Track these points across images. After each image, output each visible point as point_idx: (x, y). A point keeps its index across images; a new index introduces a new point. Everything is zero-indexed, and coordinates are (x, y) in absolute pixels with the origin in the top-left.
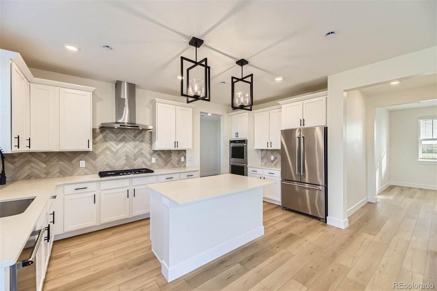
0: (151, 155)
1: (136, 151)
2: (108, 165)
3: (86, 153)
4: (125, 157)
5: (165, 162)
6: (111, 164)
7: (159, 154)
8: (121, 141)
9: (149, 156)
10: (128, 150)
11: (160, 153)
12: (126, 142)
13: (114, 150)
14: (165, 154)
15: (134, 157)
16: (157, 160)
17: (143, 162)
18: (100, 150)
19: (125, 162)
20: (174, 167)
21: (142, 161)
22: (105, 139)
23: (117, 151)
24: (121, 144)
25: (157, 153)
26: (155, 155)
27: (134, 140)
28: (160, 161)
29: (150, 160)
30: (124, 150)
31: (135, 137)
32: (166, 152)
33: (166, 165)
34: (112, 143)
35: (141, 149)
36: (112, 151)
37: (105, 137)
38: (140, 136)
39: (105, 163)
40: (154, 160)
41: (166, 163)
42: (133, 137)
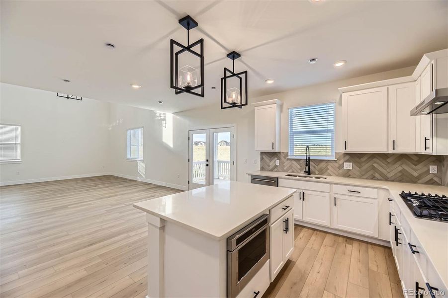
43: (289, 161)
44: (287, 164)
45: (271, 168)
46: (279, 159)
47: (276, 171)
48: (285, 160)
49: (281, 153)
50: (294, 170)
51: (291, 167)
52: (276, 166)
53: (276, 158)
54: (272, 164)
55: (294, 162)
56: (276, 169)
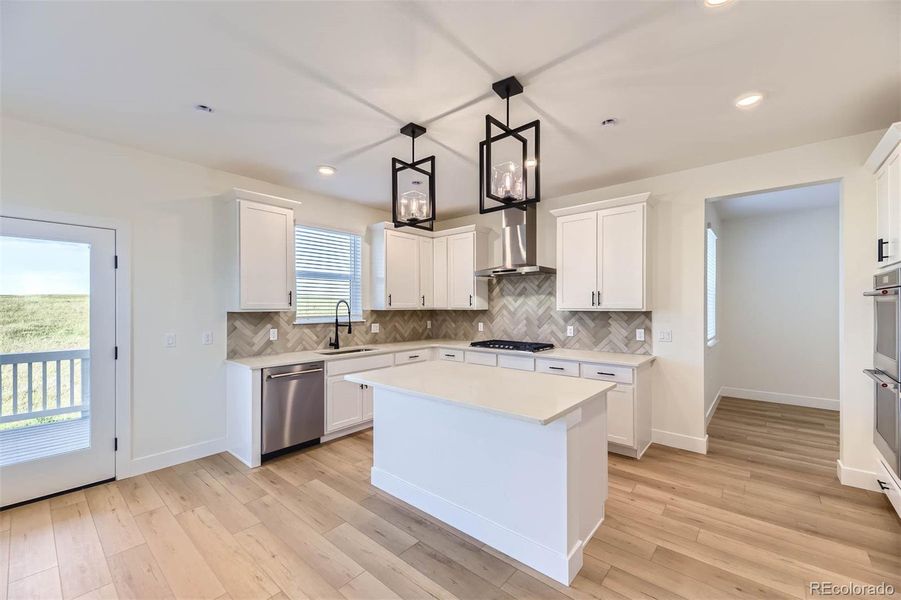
0: (566, 320)
1: (541, 312)
2: (505, 332)
3: (484, 312)
4: (525, 322)
5: (594, 336)
6: (509, 331)
7: (580, 320)
8: (520, 295)
9: (562, 322)
10: (530, 310)
11: (585, 317)
12: (527, 296)
13: (512, 309)
14: (593, 320)
15: (536, 323)
16: (577, 331)
17: (552, 332)
18: (497, 309)
19: (525, 329)
20: (615, 350)
21: (549, 331)
22: (502, 294)
23: (516, 310)
24: (521, 300)
25: (577, 316)
26: (573, 320)
27: (537, 293)
28: (584, 333)
29: (564, 330)
30: (524, 310)
31: (539, 287)
32: (596, 314)
33: (596, 344)
34: (510, 299)
35: (549, 307)
36: (510, 312)
37: (502, 290)
38: (547, 284)
39: (502, 328)
40: (570, 331)
41: (597, 339)
42: (536, 288)
43: (296, 330)
44: (293, 335)
45: (256, 348)
46: (276, 326)
47: (269, 354)
48: (288, 328)
49: (282, 315)
50: (307, 346)
51: (300, 341)
52: (270, 343)
53: (269, 326)
54: (259, 340)
55: (307, 331)
56: (269, 350)
